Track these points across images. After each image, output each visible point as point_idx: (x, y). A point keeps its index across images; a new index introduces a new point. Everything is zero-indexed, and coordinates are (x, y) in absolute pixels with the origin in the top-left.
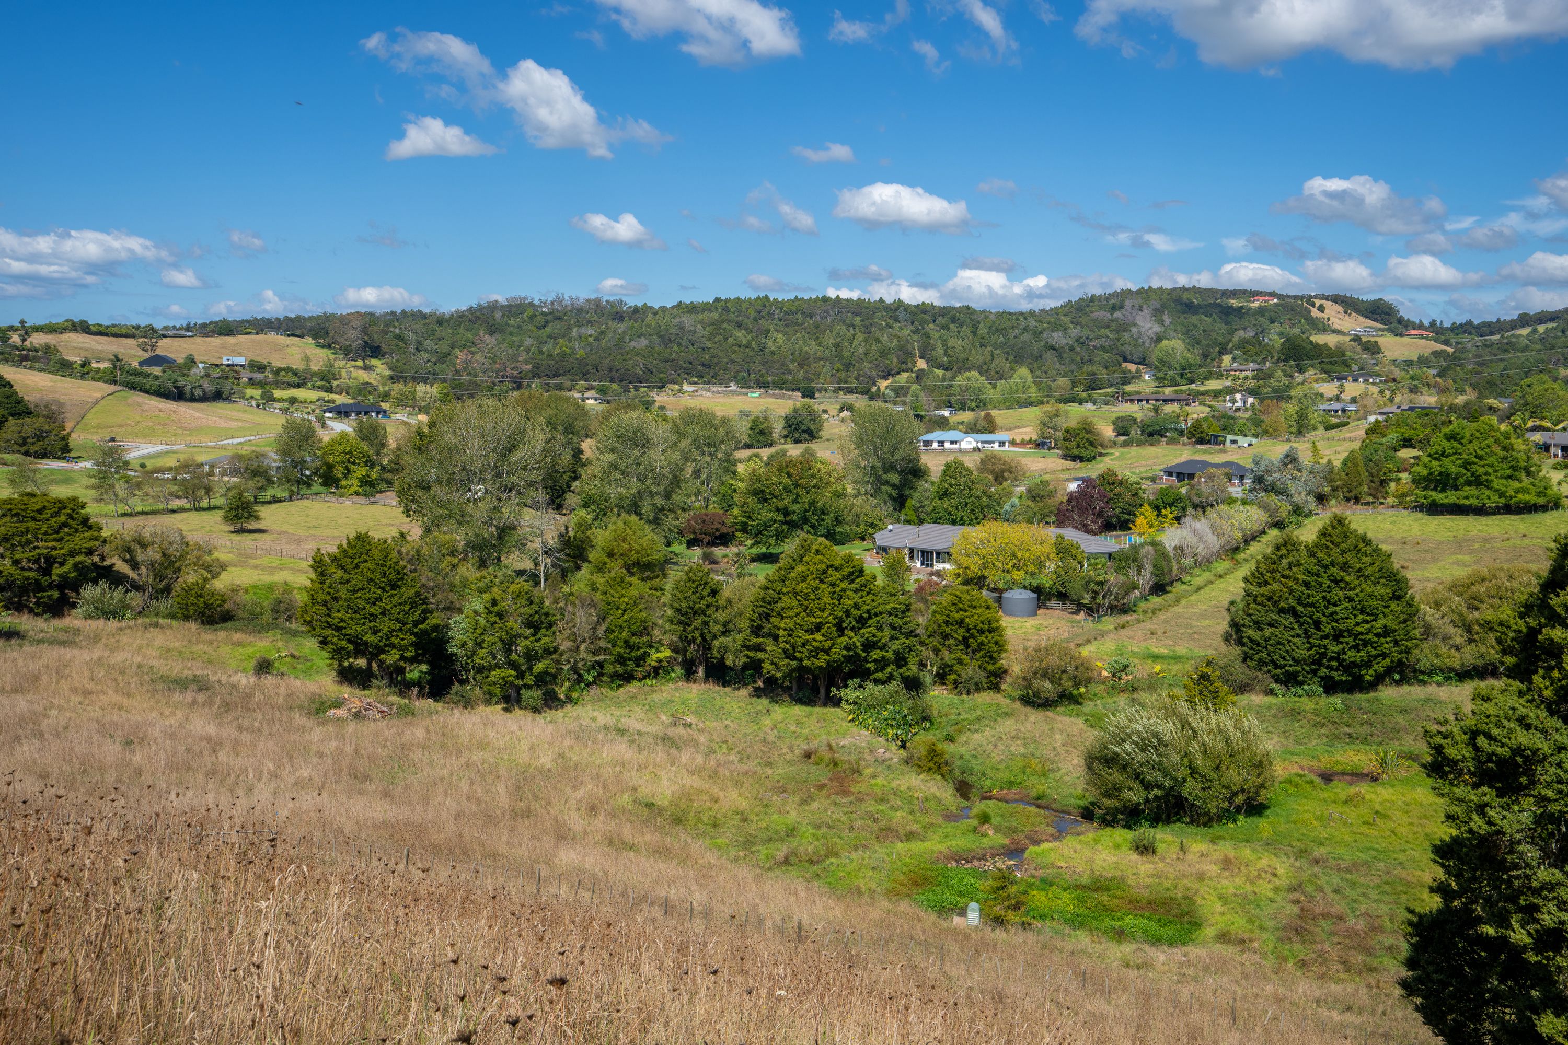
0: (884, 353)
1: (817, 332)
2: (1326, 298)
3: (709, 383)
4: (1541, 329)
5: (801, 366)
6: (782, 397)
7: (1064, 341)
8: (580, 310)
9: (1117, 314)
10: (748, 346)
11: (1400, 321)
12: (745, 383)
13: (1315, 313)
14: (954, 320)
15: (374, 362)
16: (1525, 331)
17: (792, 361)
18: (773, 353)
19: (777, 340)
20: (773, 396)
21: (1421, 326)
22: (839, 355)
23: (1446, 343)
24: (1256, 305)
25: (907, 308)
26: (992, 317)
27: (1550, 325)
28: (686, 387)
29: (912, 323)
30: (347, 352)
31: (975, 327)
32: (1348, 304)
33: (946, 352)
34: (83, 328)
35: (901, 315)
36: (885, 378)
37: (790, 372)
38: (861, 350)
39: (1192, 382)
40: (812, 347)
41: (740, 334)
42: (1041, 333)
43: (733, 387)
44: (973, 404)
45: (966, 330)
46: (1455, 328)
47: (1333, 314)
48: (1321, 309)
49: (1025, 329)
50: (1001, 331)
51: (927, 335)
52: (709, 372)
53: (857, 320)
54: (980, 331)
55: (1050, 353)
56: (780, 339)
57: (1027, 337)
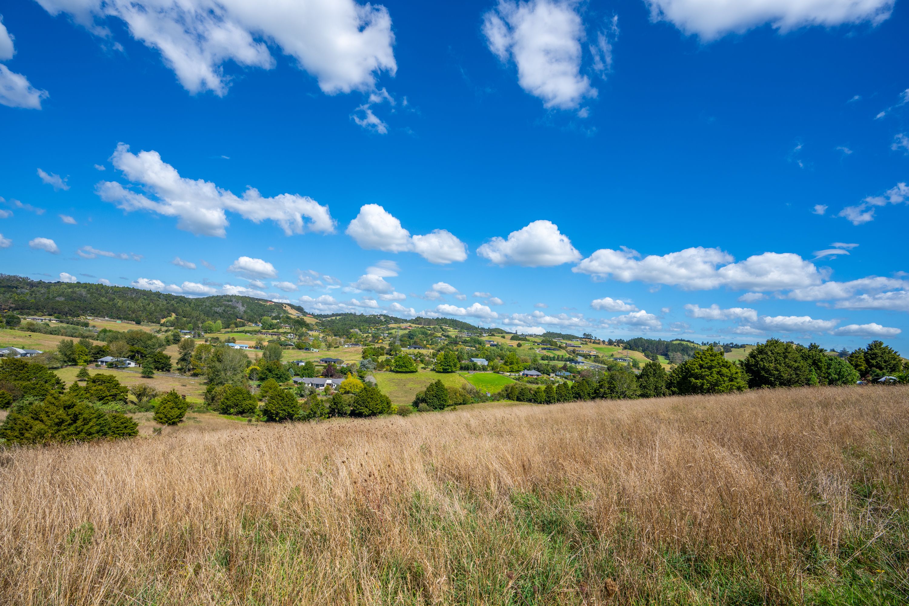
0: (161, 310)
1: (134, 300)
2: (286, 304)
3: (97, 316)
4: (338, 318)
5: (133, 312)
6: (128, 323)
7: (220, 311)
9: (230, 303)
10: (107, 303)
11: (305, 312)
12: (112, 317)
13: (284, 308)
14: (181, 300)
16: (334, 318)
17: (129, 311)
18: (120, 307)
19: (120, 303)
20: (125, 322)
21: (310, 314)
22: (145, 309)
23: (317, 319)
24: (268, 304)
25: (162, 294)
26: (193, 301)
27: (340, 317)
28: (90, 318)
29: (166, 300)
31: (190, 304)
32: (292, 306)
33: (183, 311)
35: (162, 297)
36: (163, 318)
37: (129, 315)
38: (153, 308)
39: (273, 329)
40: (134, 306)
41: (103, 299)
43: (107, 319)
45: (187, 305)
46: (318, 315)
47: (288, 308)
48: (285, 307)
49: (205, 306)
50: (199, 306)
51: (173, 305)
52: (97, 312)
53: (145, 297)
54: (192, 305)
55: (216, 314)
56: (121, 302)
57: (208, 308)
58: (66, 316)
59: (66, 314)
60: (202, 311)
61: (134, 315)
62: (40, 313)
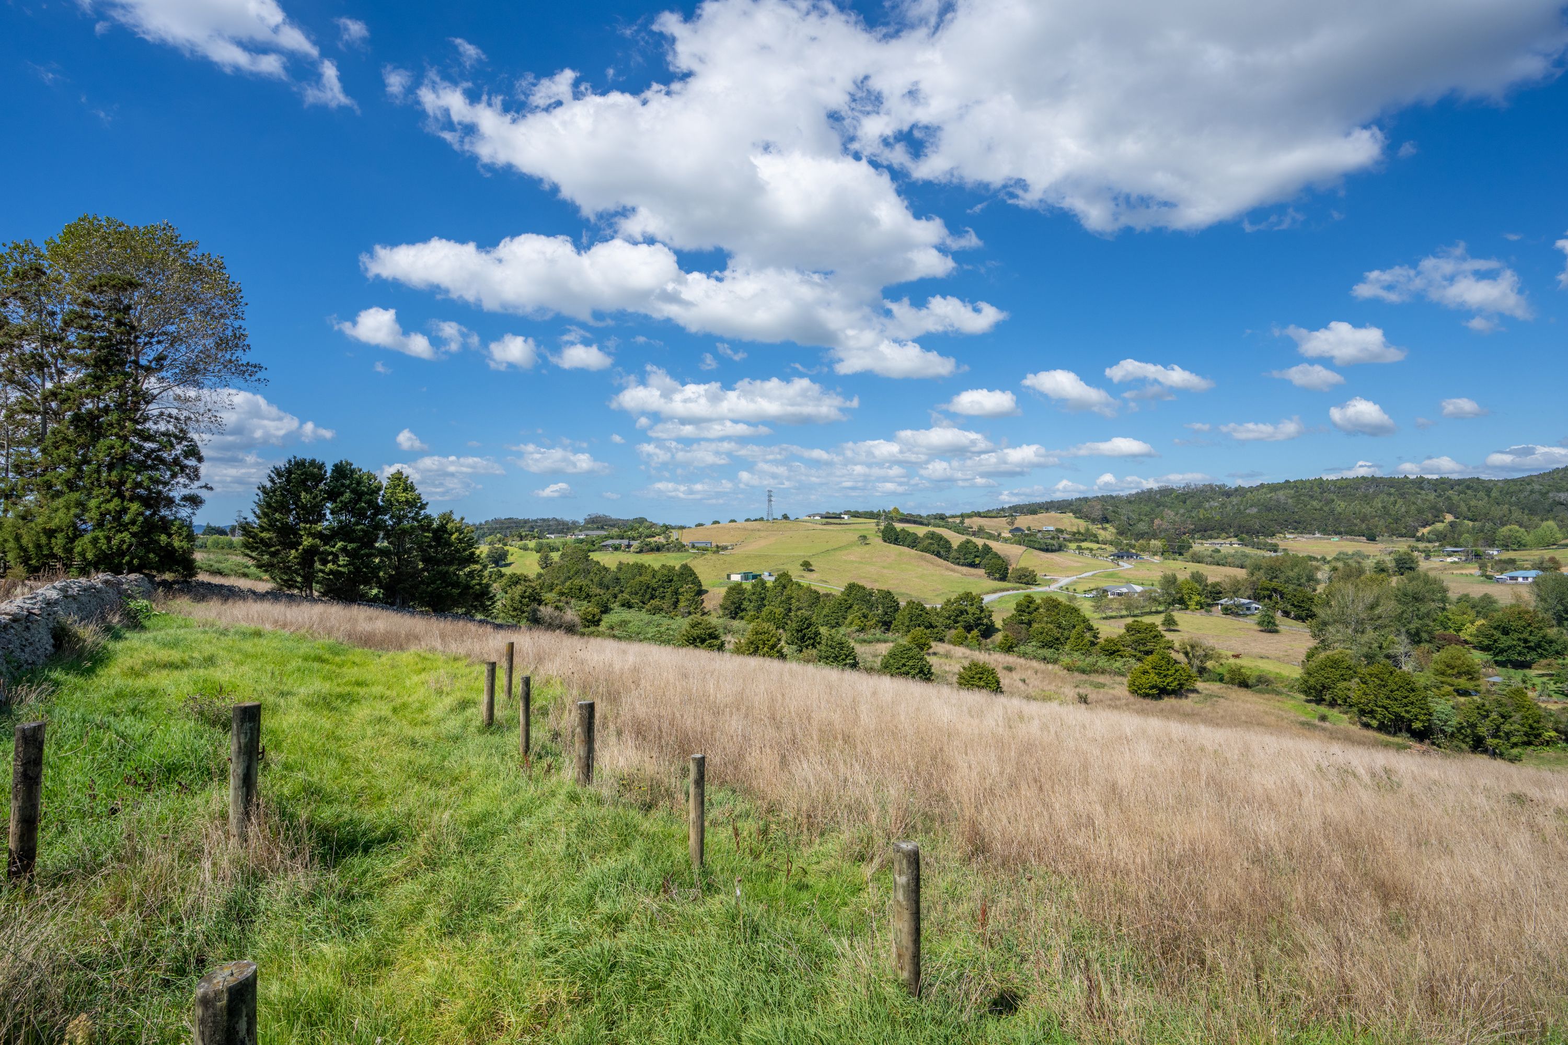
0: (1420, 511)
1: (1367, 499)
3: (1302, 533)
5: (1363, 521)
6: (1353, 540)
8: (1202, 491)
10: (1321, 509)
12: (1325, 532)
14: (1468, 487)
15: (1107, 525)
17: (1357, 518)
18: (1340, 514)
19: (1340, 506)
20: (1347, 539)
22: (1388, 514)
25: (1429, 481)
26: (1500, 484)
28: (1288, 536)
29: (1436, 491)
30: (1094, 521)
33: (1469, 509)
34: (979, 515)
35: (1425, 486)
36: (1424, 526)
37: (1356, 525)
38: (1403, 509)
40: (1367, 510)
41: (1315, 503)
42: (1547, 493)
43: (1318, 535)
44: (1515, 547)
45: (1481, 494)
49: (1532, 492)
50: (1511, 494)
51: (1449, 498)
52: (1301, 526)
53: (1392, 490)
54: (1493, 494)
55: (1559, 507)
56: (1343, 505)
57: (1535, 496)
58: (1257, 537)
59: (1257, 533)
60: (1517, 504)
61: (1364, 526)
62: (1224, 535)
